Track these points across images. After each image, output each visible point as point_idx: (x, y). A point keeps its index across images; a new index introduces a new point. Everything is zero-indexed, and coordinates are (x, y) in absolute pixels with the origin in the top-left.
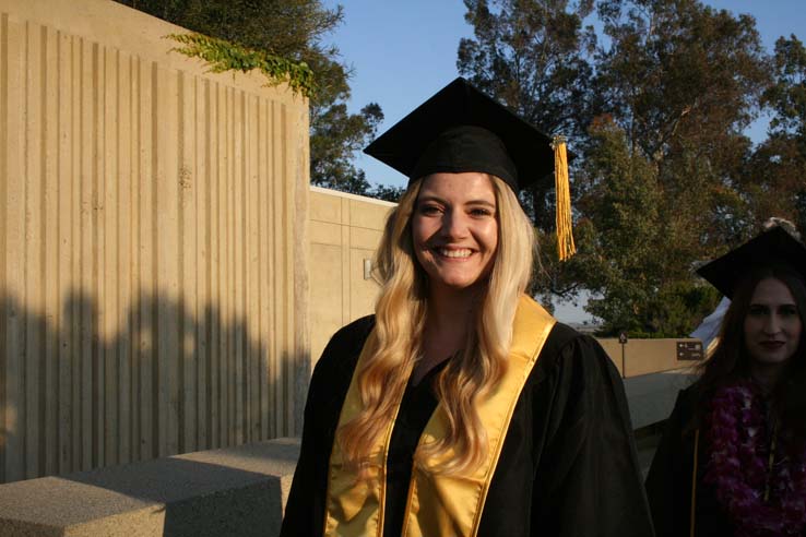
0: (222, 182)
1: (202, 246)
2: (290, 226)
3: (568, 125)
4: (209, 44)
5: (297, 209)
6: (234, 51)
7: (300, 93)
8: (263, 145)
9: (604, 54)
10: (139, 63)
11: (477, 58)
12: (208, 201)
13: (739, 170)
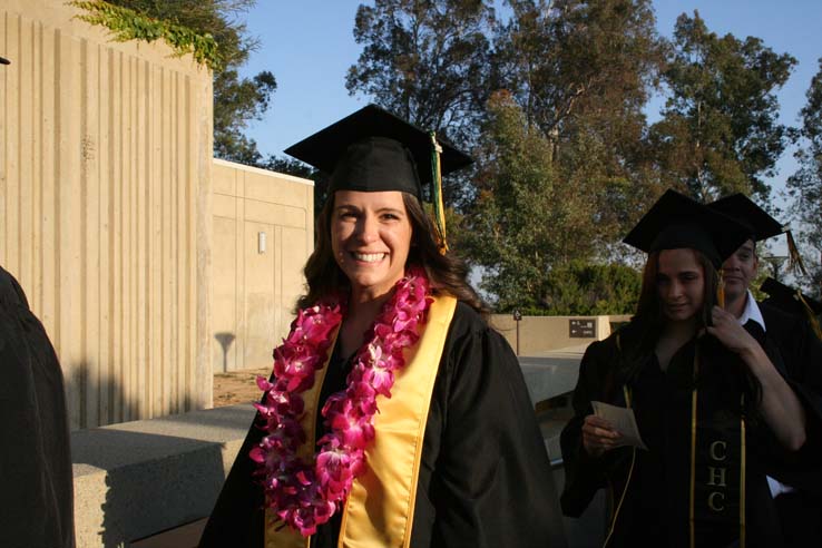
0: (125, 152)
1: (105, 219)
2: (193, 201)
3: (464, 99)
4: (112, 12)
5: (200, 183)
6: (138, 20)
7: (205, 65)
8: (167, 117)
9: (502, 27)
10: (41, 29)
11: (375, 27)
12: (111, 172)
13: (633, 149)
